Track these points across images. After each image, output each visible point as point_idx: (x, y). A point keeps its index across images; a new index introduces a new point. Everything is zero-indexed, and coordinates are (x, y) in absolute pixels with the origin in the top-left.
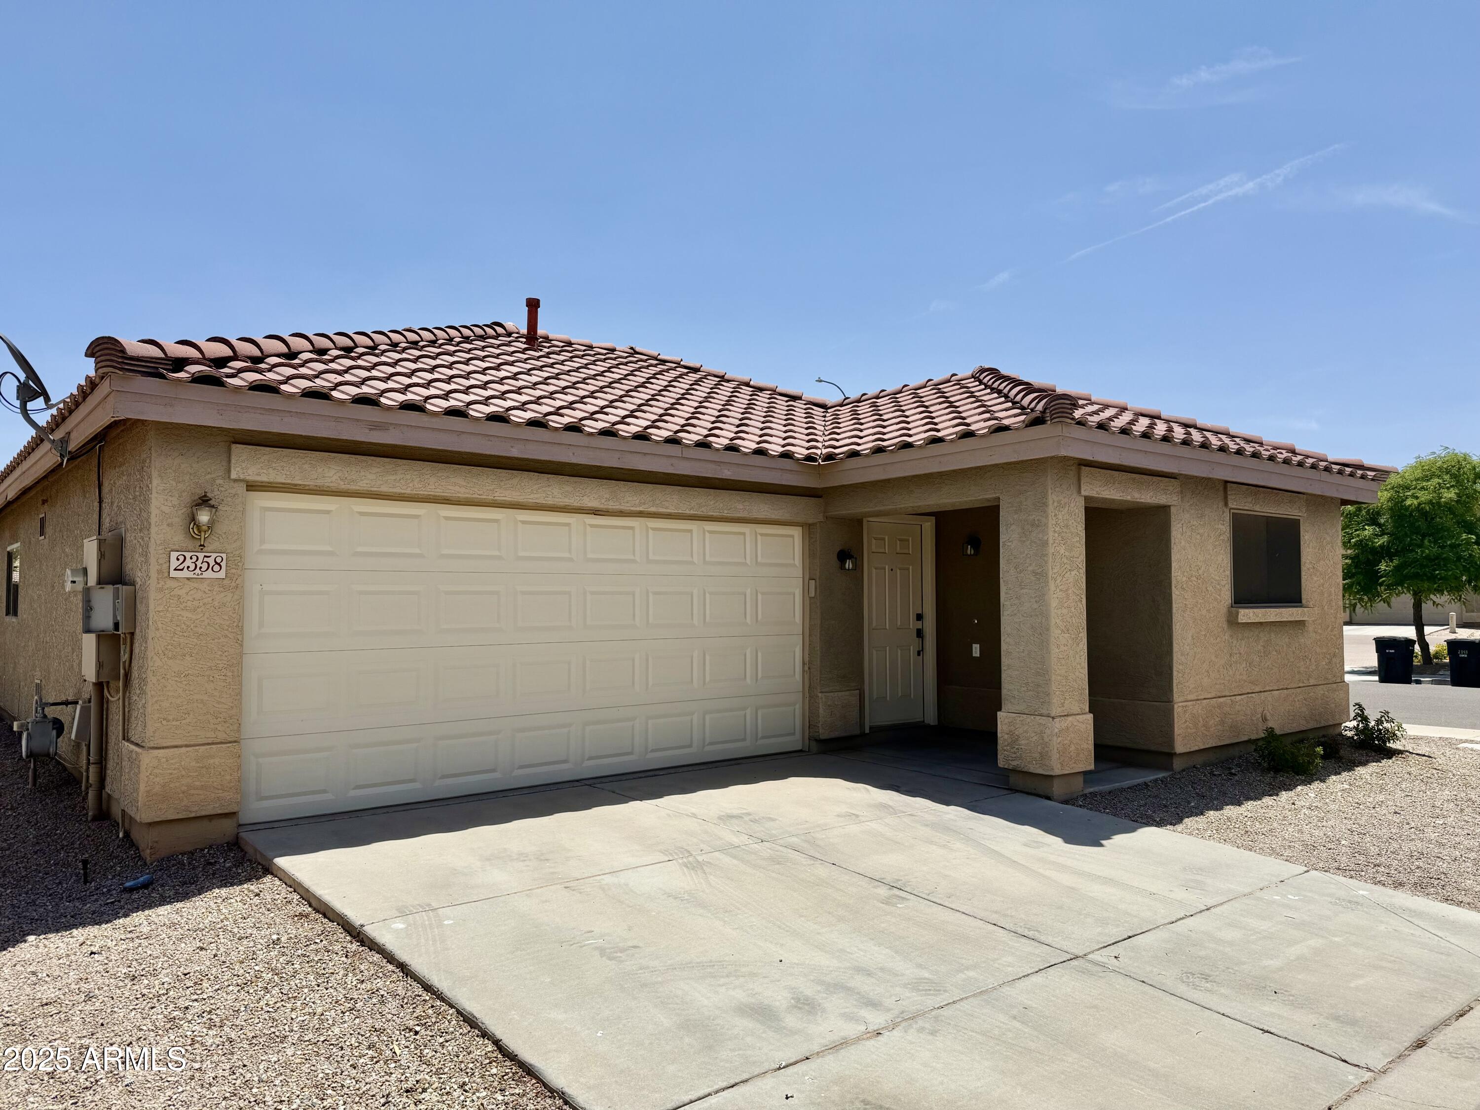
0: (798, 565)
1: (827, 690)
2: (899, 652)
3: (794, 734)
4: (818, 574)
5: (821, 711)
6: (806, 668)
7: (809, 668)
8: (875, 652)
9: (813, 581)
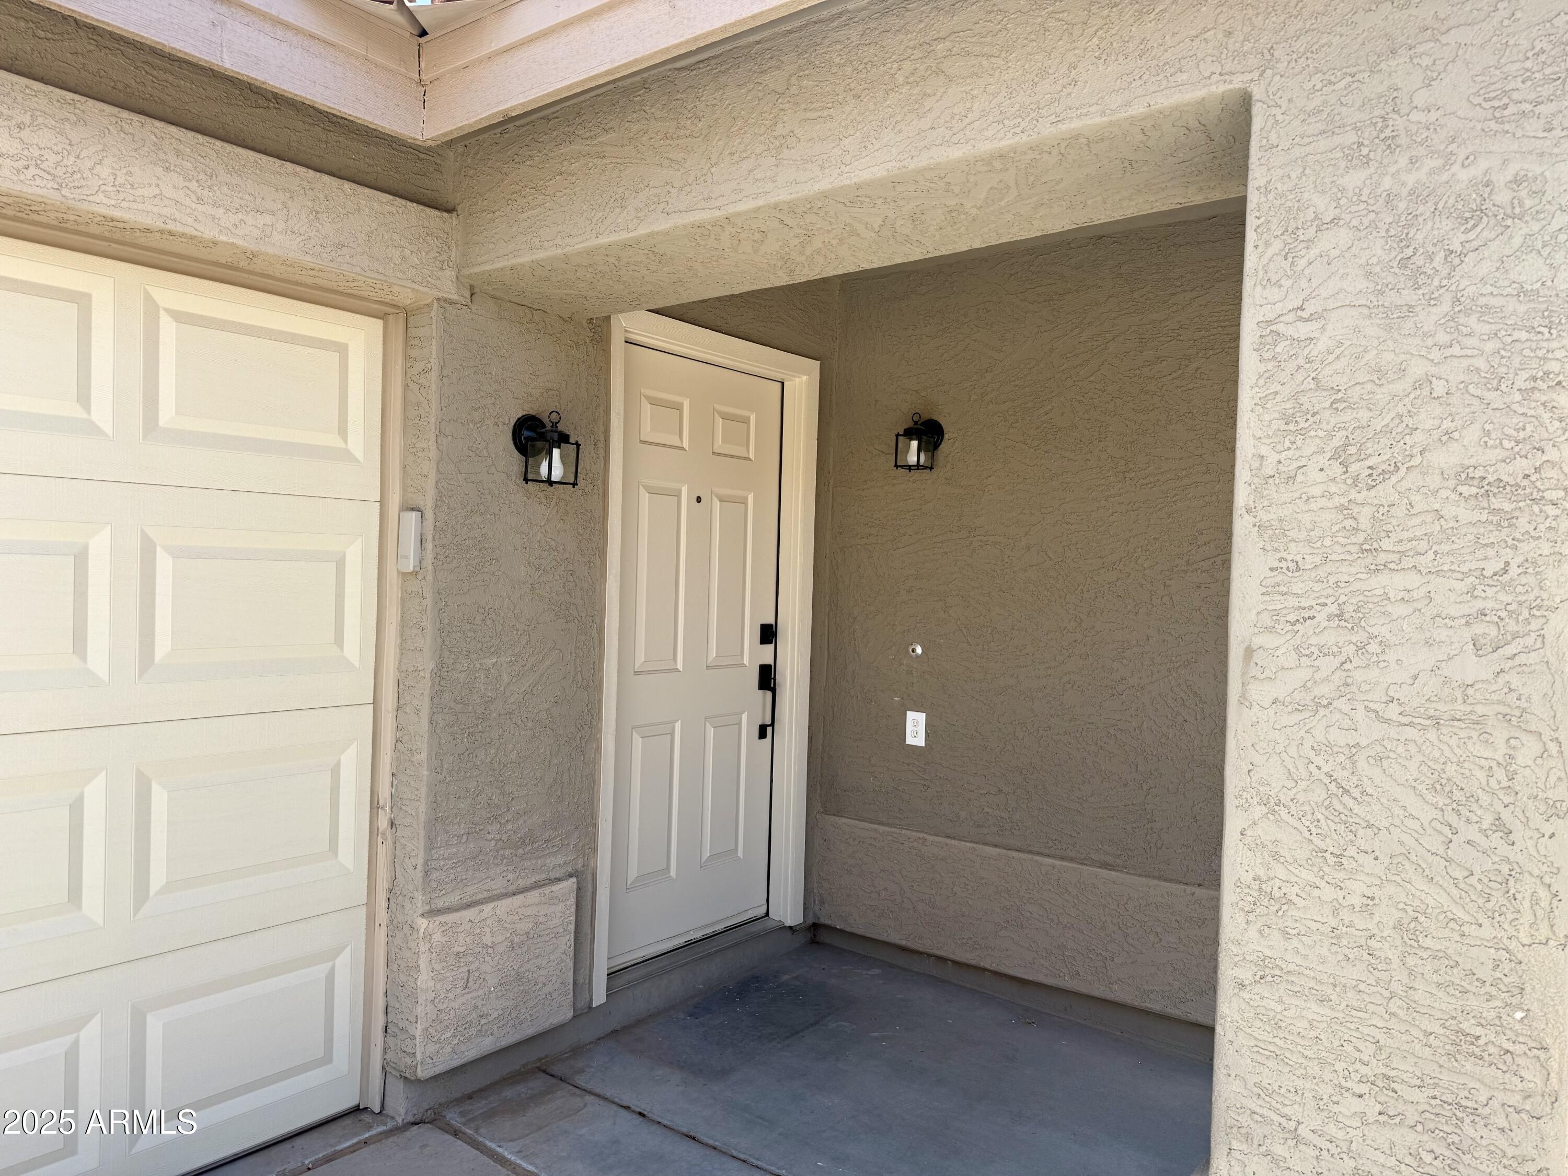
0: (359, 455)
1: (453, 899)
2: (711, 731)
3: (327, 1059)
4: (431, 493)
5: (424, 979)
6: (383, 822)
7: (392, 824)
8: (638, 741)
9: (414, 515)
